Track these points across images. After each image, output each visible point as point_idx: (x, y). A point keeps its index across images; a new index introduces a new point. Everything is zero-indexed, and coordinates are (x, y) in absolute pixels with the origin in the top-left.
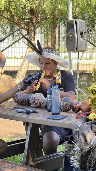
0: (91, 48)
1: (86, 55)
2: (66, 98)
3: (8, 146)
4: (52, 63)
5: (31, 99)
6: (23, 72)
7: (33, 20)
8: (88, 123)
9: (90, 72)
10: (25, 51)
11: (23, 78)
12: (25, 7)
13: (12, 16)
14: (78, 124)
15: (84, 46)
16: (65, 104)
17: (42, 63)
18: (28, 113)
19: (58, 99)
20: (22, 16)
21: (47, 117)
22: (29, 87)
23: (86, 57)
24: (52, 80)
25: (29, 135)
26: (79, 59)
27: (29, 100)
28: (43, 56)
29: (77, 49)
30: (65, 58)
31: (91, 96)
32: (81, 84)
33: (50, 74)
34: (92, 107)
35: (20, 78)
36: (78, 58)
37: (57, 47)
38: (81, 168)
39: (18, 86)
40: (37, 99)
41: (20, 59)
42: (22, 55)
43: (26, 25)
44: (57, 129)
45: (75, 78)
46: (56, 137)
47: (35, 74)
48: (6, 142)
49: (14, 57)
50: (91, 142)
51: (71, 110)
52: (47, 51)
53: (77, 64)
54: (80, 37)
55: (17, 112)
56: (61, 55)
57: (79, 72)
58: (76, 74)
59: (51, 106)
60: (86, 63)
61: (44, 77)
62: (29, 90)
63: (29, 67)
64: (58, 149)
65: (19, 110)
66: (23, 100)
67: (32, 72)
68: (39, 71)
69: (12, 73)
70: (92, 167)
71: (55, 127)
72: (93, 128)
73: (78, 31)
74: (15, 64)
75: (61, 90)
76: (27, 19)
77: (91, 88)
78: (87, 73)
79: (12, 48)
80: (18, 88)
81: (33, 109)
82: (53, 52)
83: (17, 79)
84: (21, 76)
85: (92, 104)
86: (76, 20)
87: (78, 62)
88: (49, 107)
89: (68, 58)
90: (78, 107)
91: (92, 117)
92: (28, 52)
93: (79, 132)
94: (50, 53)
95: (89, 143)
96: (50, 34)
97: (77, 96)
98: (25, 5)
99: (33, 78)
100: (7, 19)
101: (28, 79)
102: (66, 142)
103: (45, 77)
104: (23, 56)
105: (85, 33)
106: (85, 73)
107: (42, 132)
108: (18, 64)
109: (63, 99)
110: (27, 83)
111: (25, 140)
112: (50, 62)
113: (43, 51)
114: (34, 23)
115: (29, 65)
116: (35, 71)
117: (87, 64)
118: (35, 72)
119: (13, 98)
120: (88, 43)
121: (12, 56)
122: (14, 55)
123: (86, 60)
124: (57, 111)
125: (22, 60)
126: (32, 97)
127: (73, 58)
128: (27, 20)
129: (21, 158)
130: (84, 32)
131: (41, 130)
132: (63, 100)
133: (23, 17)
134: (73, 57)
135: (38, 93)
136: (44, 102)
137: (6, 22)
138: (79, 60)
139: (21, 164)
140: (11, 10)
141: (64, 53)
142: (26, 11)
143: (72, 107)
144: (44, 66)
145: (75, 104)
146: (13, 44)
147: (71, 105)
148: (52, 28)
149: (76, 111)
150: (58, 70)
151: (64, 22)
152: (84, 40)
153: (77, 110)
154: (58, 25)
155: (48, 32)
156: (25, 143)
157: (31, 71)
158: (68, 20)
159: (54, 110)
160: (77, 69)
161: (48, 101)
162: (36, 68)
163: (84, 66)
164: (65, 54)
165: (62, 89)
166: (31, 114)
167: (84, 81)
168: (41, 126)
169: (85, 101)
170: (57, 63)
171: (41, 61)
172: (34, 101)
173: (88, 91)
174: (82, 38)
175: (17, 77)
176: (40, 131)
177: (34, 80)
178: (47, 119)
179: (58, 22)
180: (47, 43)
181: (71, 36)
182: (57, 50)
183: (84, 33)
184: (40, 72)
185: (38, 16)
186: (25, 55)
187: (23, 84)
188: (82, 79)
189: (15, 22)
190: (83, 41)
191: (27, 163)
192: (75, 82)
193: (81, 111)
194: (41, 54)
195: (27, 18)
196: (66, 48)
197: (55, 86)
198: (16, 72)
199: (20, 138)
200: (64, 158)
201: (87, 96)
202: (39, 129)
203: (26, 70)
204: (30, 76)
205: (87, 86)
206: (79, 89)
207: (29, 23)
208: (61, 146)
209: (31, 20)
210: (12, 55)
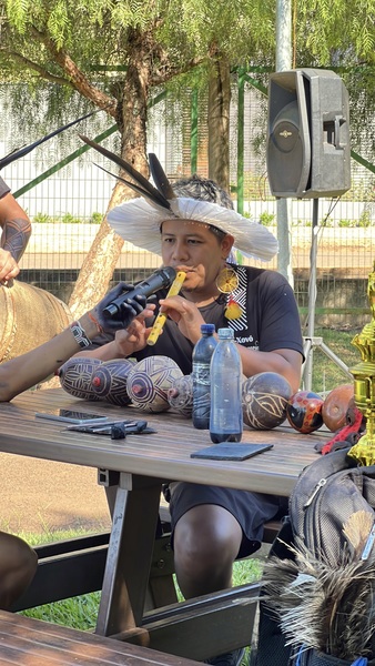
0: (366, 182)
1: (348, 209)
2: (268, 376)
3: (40, 561)
4: (212, 240)
5: (131, 379)
6: (101, 274)
7: (138, 74)
8: (350, 475)
9: (363, 277)
10: (108, 195)
11: (99, 298)
12: (107, 23)
13: (57, 55)
14: (312, 478)
15: (336, 174)
16: (264, 399)
17: (171, 240)
18: (118, 435)
19: (236, 380)
20: (97, 57)
21: (194, 452)
22: (121, 334)
23: (344, 217)
24: (211, 307)
25: (121, 522)
26: (319, 224)
27: (122, 383)
28: (176, 212)
29: (309, 186)
30: (264, 219)
31: (364, 367)
32: (326, 322)
33: (202, 284)
34: (369, 411)
35: (85, 297)
36: (315, 223)
37: (233, 180)
38: (323, 649)
39: (81, 329)
40: (154, 379)
41: (88, 225)
42: (94, 210)
43: (111, 91)
44: (230, 497)
45: (301, 300)
46: (227, 526)
47: (146, 284)
48: (33, 547)
49: (63, 215)
50: (362, 546)
51: (286, 423)
52: (190, 194)
53: (309, 245)
54: (322, 141)
55: (73, 430)
56: (246, 209)
57: (318, 273)
58: (307, 283)
59: (209, 409)
60: (344, 240)
61: (180, 294)
62: (123, 343)
63: (123, 257)
64: (234, 573)
65: (82, 423)
66: (99, 386)
67: (135, 276)
68: (160, 272)
69: (56, 279)
70: (367, 646)
71: (224, 489)
72: (370, 494)
73: (314, 116)
74: (69, 242)
75: (247, 345)
76: (113, 68)
77: (365, 336)
78: (349, 281)
79: (58, 182)
80: (79, 339)
81: (139, 420)
82: (213, 199)
83: (77, 301)
84: (89, 292)
85: (368, 400)
86: (308, 71)
87: (314, 237)
88: (198, 411)
89: (275, 221)
90: (313, 413)
91: (369, 452)
92: (117, 197)
93: (317, 508)
94: (202, 199)
95: (355, 553)
96: (205, 127)
97: (310, 370)
98: (106, 15)
99: (139, 297)
100: (36, 67)
101: (119, 302)
102: (266, 548)
103: (184, 293)
104: (100, 212)
105: (342, 122)
106: (343, 281)
107: (171, 508)
108: (81, 243)
109: (254, 379)
110: (115, 317)
111: (105, 539)
112: (201, 237)
113: (175, 192)
114: (142, 82)
115: (124, 249)
116: (147, 270)
117: (350, 244)
118: (148, 276)
119: (61, 375)
120: (353, 161)
121: (58, 214)
122: (63, 210)
123: (344, 229)
124: (233, 428)
125: (96, 227)
126: (133, 372)
127: (296, 223)
128: (115, 73)
129: (89, 608)
130: (338, 118)
131: (168, 499)
132: (254, 384)
133: (98, 62)
134: (295, 215)
135: (156, 357)
136: (181, 392)
137: (34, 80)
138: (316, 229)
139: (90, 631)
140: (55, 31)
141: (259, 203)
142: (109, 38)
143: (289, 410)
144: (179, 253)
145: (300, 400)
146: (62, 164)
147: (286, 405)
148: (211, 103)
149: (304, 427)
150: (235, 267)
151: (261, 81)
152: (340, 152)
153: (311, 421)
154: (235, 92)
155: (196, 121)
156: (106, 550)
157: (129, 270)
158: (274, 71)
159: (218, 423)
160: (308, 265)
161: (198, 388)
162: (148, 261)
163: (338, 254)
164: (265, 203)
165: (251, 339)
166: (128, 437)
167: (338, 311)
168: (167, 487)
169: (339, 387)
170: (231, 239)
171: (169, 231)
172: (139, 387)
173: (353, 348)
174: (329, 141)
175: (74, 295)
176: (164, 504)
177: (141, 308)
178: (192, 456)
179: (235, 80)
180: (194, 163)
181: (285, 134)
182: (234, 189)
183: (337, 123)
184: (164, 276)
185: (159, 58)
186: (106, 210)
187: (100, 322)
188: (331, 305)
189: (67, 80)
190: (333, 156)
191: (112, 628)
192: (302, 316)
193: (324, 427)
194: (167, 206)
195: (117, 64)
196: (267, 184)
197: (223, 331)
198: (71, 275)
199: (87, 530)
200: (258, 611)
201: (346, 368)
202: (162, 496)
203: (112, 266)
204: (124, 289)
205: (348, 332)
206: (319, 341)
207: (122, 83)
208: (247, 562)
209: (133, 74)
210: (57, 209)
